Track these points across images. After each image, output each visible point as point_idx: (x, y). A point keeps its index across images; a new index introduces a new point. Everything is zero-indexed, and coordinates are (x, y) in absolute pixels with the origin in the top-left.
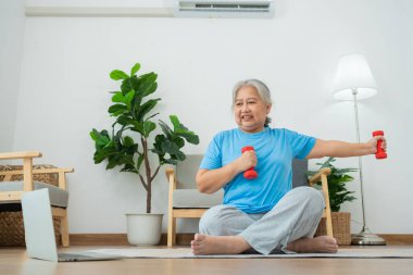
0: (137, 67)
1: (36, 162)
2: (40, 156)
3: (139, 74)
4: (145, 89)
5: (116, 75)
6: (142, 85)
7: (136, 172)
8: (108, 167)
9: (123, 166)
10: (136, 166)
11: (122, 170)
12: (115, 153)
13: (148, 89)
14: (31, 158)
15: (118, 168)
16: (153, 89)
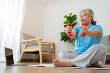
0: (71, 14)
1: (42, 41)
2: (42, 39)
3: (71, 16)
4: (73, 19)
6: (72, 18)
7: (72, 42)
8: (64, 41)
9: (69, 41)
12: (65, 38)
14: (40, 40)
15: (67, 42)
16: (76, 19)
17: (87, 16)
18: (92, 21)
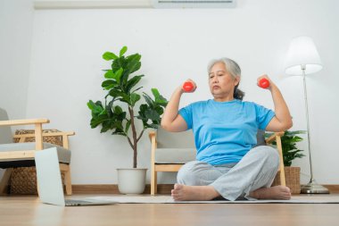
0: (124, 49)
1: (45, 127)
2: (48, 122)
3: (126, 55)
4: (131, 67)
5: (108, 56)
6: (129, 64)
7: (125, 135)
8: (103, 131)
9: (114, 130)
10: (124, 130)
11: (114, 133)
12: (107, 119)
13: (134, 67)
14: (41, 124)
15: (110, 131)
16: (138, 67)
17: (226, 76)
18: (235, 91)
